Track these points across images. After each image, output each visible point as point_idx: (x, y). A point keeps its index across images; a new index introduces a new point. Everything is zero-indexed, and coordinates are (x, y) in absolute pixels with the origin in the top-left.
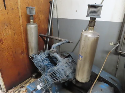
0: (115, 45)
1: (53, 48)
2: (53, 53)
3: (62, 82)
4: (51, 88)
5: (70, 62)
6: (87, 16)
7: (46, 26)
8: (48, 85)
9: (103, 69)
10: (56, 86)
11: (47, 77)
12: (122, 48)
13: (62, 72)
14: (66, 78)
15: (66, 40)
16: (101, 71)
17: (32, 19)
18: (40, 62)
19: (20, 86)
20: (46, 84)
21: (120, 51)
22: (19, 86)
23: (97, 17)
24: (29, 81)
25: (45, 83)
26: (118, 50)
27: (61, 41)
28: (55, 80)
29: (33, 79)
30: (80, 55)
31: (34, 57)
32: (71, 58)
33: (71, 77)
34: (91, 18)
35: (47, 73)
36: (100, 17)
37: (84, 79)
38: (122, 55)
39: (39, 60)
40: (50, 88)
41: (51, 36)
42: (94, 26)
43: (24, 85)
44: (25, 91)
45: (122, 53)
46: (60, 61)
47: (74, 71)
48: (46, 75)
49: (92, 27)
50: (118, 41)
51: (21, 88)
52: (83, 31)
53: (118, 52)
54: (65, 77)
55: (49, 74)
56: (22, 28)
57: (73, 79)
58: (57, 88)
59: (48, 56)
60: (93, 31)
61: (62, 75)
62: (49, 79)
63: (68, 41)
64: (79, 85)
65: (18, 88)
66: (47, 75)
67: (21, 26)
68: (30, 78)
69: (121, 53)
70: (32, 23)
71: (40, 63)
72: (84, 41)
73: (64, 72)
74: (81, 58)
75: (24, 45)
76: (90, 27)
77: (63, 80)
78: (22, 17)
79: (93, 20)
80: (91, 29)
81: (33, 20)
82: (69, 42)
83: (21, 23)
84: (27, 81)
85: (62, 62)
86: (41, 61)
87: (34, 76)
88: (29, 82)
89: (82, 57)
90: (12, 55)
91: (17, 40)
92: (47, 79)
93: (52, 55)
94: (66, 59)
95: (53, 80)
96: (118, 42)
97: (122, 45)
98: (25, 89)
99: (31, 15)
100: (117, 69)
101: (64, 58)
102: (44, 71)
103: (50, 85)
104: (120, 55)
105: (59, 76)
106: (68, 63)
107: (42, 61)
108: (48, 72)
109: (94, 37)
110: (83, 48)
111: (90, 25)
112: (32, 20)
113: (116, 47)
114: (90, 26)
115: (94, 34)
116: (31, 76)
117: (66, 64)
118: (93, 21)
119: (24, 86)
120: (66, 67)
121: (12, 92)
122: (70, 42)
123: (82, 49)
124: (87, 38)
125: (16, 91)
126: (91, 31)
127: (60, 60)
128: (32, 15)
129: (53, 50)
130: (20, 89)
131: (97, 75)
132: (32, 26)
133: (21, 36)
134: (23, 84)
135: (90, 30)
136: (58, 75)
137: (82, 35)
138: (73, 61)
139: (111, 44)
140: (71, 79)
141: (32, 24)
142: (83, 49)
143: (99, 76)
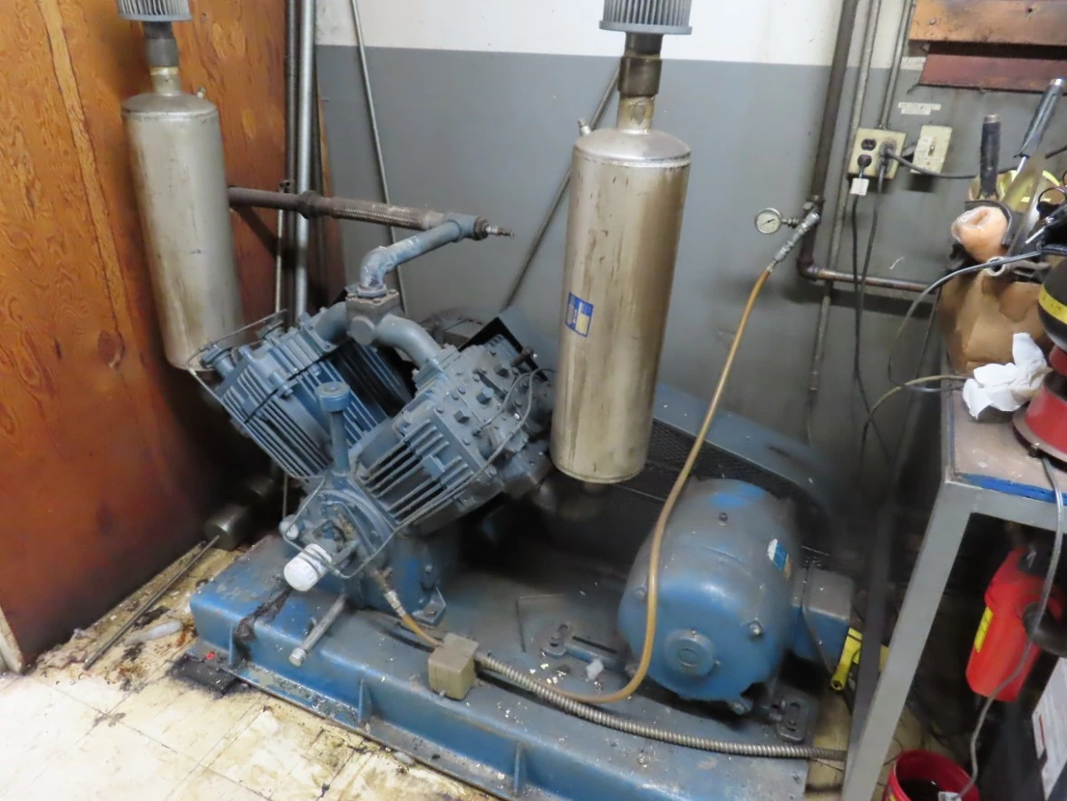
0: (794, 226)
1: (374, 283)
2: (377, 315)
3: (470, 503)
4: (389, 569)
5: (503, 373)
6: (604, 25)
7: (274, 119)
8: (362, 551)
9: (725, 404)
10: (425, 550)
11: (347, 494)
12: (835, 248)
13: (462, 434)
14: (493, 471)
15: (451, 215)
16: (716, 416)
17: (164, 58)
18: (284, 397)
19: (130, 617)
20: (353, 544)
21: (828, 267)
22: (117, 618)
23: (669, 28)
24: (191, 568)
25: (343, 537)
26: (810, 263)
27: (416, 228)
28: (414, 509)
29: (220, 554)
30: (577, 301)
31: (226, 365)
32: (505, 342)
33: (523, 467)
34: (629, 35)
35: (347, 466)
36: (688, 31)
37: (611, 454)
38: (837, 298)
39: (271, 380)
40: (383, 568)
41: (325, 201)
42: (651, 92)
43: (164, 603)
44: (175, 639)
45: (837, 286)
46: (432, 371)
47: (537, 428)
48: (342, 485)
49: (640, 102)
50: (808, 200)
51: (136, 625)
52: (586, 130)
53: (814, 277)
54: (482, 464)
55: (362, 471)
56: (82, 141)
57: (535, 481)
58: (429, 568)
59: (333, 347)
60: (650, 127)
61: (467, 458)
62: (368, 506)
63: (467, 222)
64: (578, 513)
65: (114, 629)
66: (350, 482)
67: (77, 127)
68: (196, 550)
69: (830, 281)
70: (168, 92)
71: (282, 403)
72: (594, 202)
73: (477, 435)
74: (581, 320)
75: (119, 286)
76: (631, 102)
77: (475, 489)
78: (74, 41)
79: (644, 49)
80: (638, 116)
81: (174, 71)
82: (479, 235)
83: (71, 100)
84: (173, 570)
85: (452, 370)
86: (287, 388)
87: (225, 527)
88: (193, 581)
89: (589, 310)
90: (29, 373)
91: (54, 247)
92: (356, 510)
93: (365, 330)
94: (475, 351)
95: (395, 510)
96: (808, 206)
97: (839, 227)
98: (174, 626)
99: (153, 24)
100: (811, 399)
101: (460, 350)
102: (322, 458)
103: (377, 551)
104: (826, 300)
105: (442, 468)
106: (491, 376)
107: (296, 389)
108: (352, 462)
109: (658, 165)
110: (593, 244)
111: (626, 85)
112: (165, 71)
113: (796, 237)
114: (632, 95)
115: (654, 149)
116: (202, 537)
117: (481, 385)
118: (648, 59)
119: (162, 611)
120: (485, 401)
121: (72, 660)
122: (484, 235)
123: (589, 258)
124: (615, 173)
125: (104, 652)
126: (636, 130)
127: (435, 362)
128: (164, 27)
129: (374, 291)
130: (132, 637)
131: (691, 441)
132: (178, 117)
133: (84, 208)
134: (144, 596)
135: (633, 123)
136: (437, 461)
137: (576, 156)
138: (524, 365)
139: (768, 223)
140: (521, 481)
141: (176, 104)
142: (596, 256)
143: (704, 444)
